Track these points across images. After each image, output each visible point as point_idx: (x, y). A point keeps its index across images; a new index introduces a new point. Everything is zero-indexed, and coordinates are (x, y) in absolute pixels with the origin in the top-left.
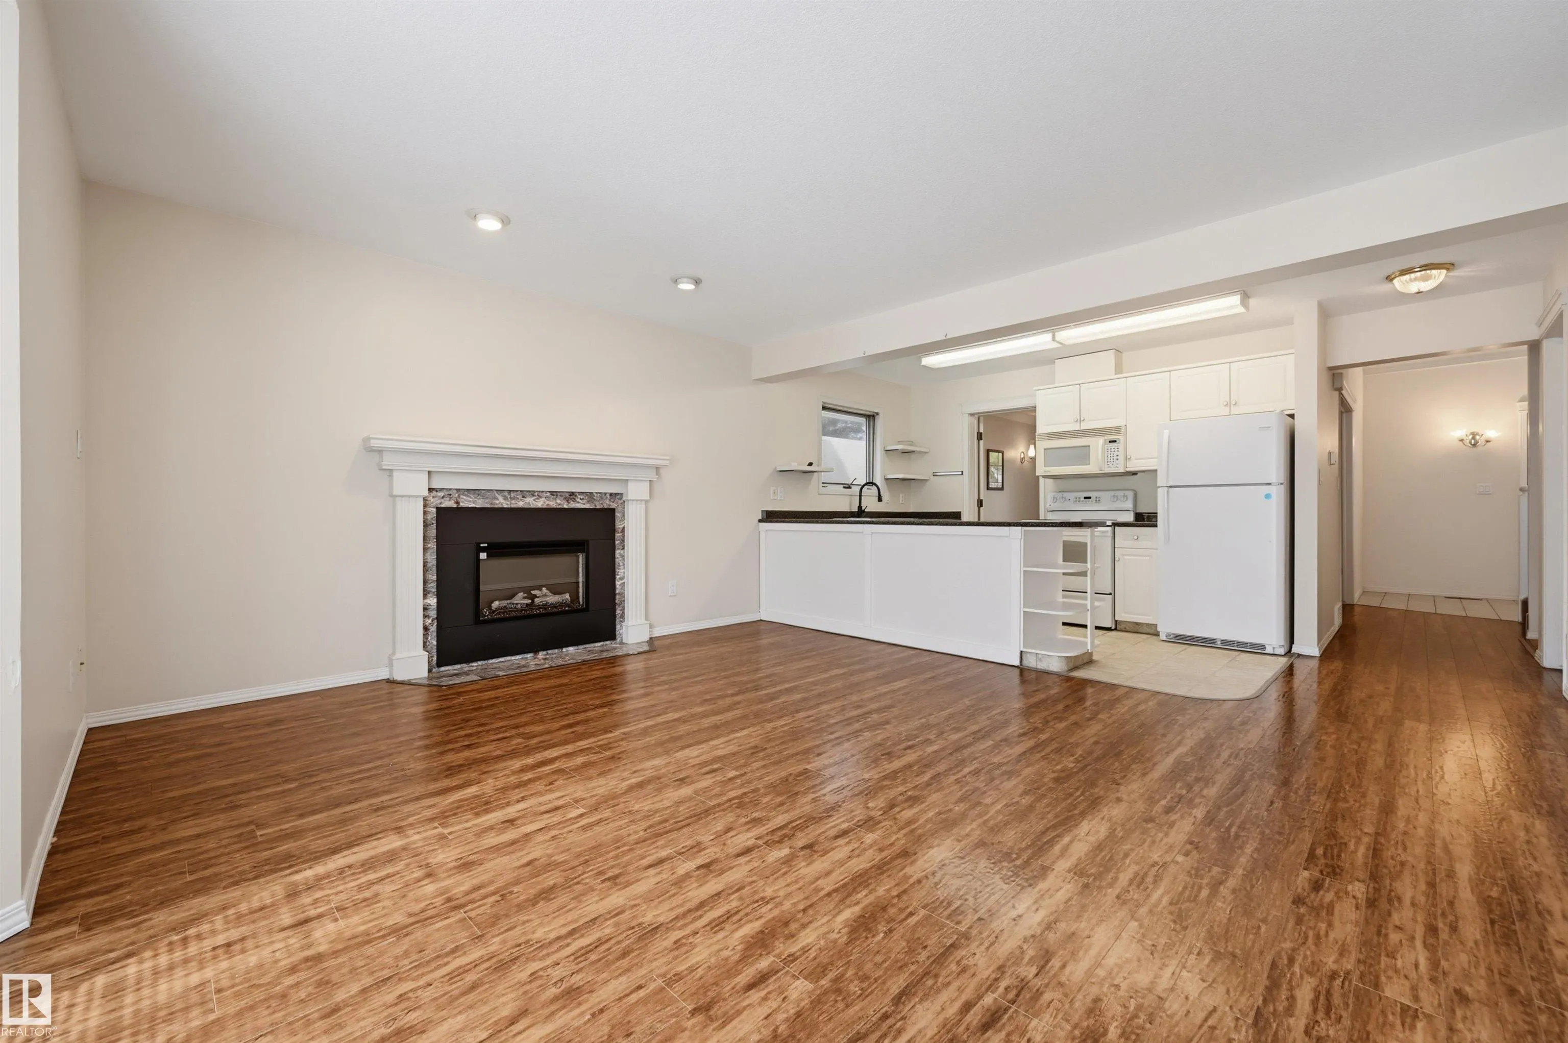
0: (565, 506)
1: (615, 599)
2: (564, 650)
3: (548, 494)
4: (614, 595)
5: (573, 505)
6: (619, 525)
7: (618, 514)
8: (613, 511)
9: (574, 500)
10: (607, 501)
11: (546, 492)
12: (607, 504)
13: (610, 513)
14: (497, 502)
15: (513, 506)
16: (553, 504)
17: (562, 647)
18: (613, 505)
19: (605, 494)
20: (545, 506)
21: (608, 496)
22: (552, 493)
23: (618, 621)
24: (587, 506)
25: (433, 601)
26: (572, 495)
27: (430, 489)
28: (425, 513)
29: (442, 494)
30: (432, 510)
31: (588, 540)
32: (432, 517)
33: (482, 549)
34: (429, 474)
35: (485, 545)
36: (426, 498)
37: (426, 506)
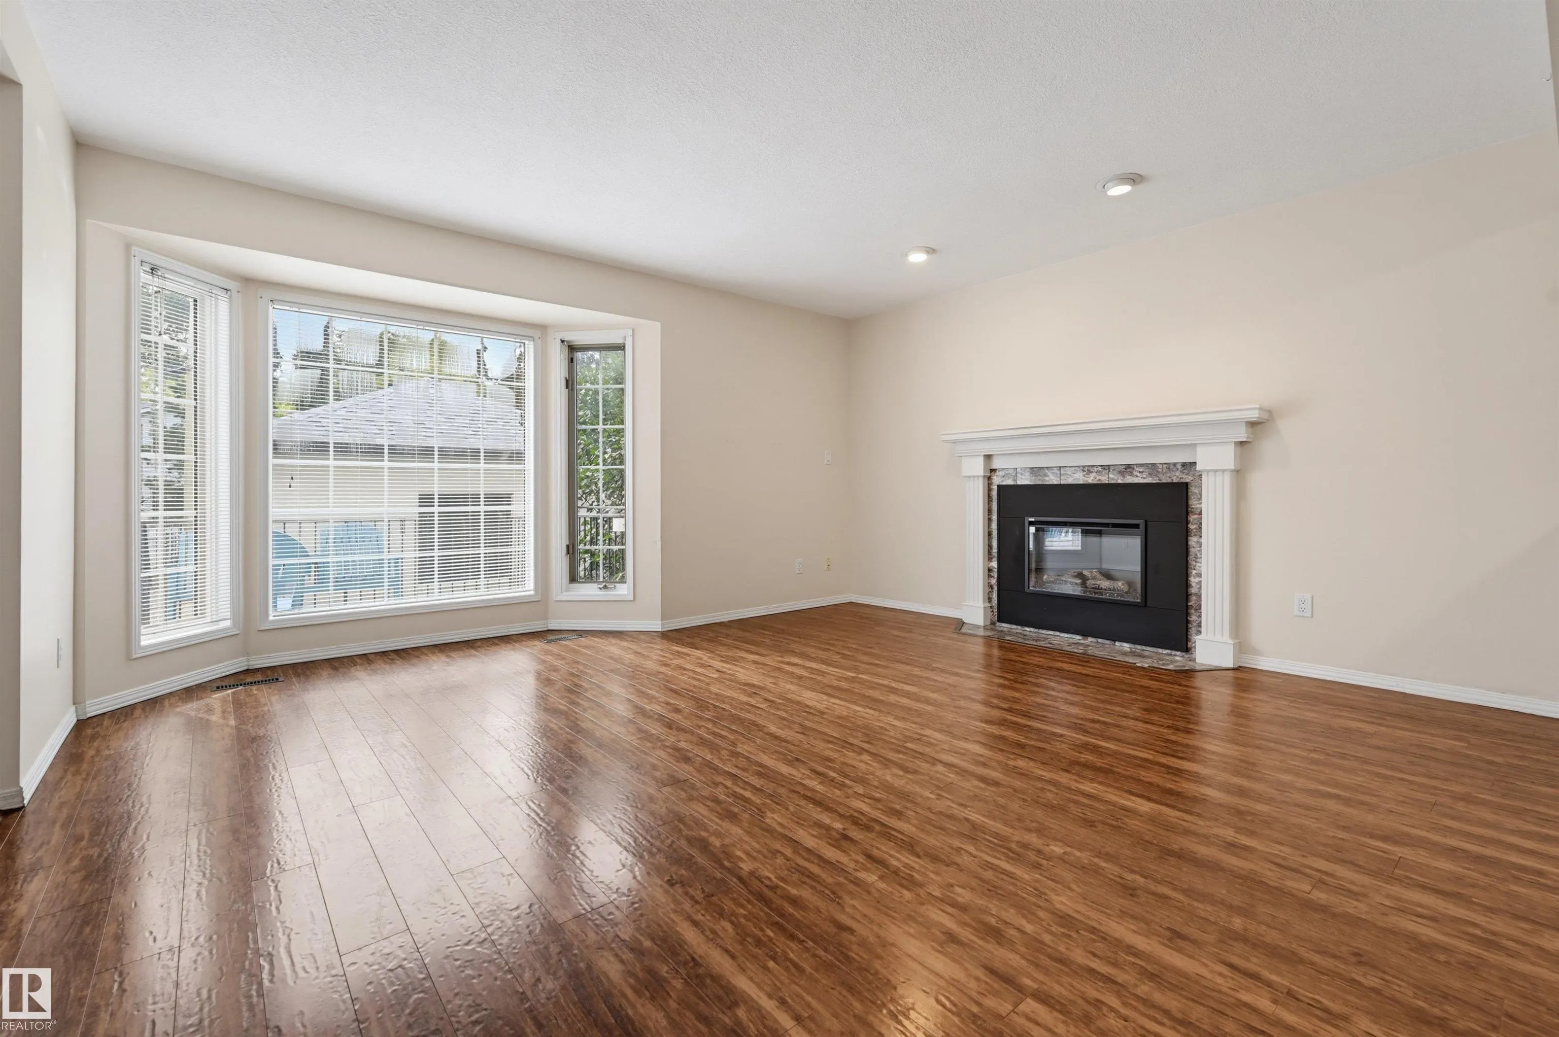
0: (1120, 481)
1: (1187, 600)
2: (1117, 644)
3: (1100, 468)
4: (1187, 596)
5: (1129, 480)
6: (1193, 503)
7: (1193, 490)
8: (1186, 486)
9: (1131, 474)
10: (1178, 474)
11: (1097, 466)
12: (1177, 477)
13: (1183, 488)
14: (1047, 479)
15: (1062, 482)
16: (1104, 479)
17: (1114, 641)
18: (1187, 479)
19: (1175, 464)
20: (1095, 482)
21: (1179, 466)
22: (1103, 467)
23: (1193, 630)
24: (1149, 480)
25: (994, 564)
26: (1129, 468)
27: (993, 471)
28: (990, 490)
29: (1002, 473)
30: (995, 488)
31: (1146, 522)
32: (994, 493)
33: (1031, 523)
34: (988, 457)
35: (1032, 519)
36: (989, 478)
37: (990, 485)
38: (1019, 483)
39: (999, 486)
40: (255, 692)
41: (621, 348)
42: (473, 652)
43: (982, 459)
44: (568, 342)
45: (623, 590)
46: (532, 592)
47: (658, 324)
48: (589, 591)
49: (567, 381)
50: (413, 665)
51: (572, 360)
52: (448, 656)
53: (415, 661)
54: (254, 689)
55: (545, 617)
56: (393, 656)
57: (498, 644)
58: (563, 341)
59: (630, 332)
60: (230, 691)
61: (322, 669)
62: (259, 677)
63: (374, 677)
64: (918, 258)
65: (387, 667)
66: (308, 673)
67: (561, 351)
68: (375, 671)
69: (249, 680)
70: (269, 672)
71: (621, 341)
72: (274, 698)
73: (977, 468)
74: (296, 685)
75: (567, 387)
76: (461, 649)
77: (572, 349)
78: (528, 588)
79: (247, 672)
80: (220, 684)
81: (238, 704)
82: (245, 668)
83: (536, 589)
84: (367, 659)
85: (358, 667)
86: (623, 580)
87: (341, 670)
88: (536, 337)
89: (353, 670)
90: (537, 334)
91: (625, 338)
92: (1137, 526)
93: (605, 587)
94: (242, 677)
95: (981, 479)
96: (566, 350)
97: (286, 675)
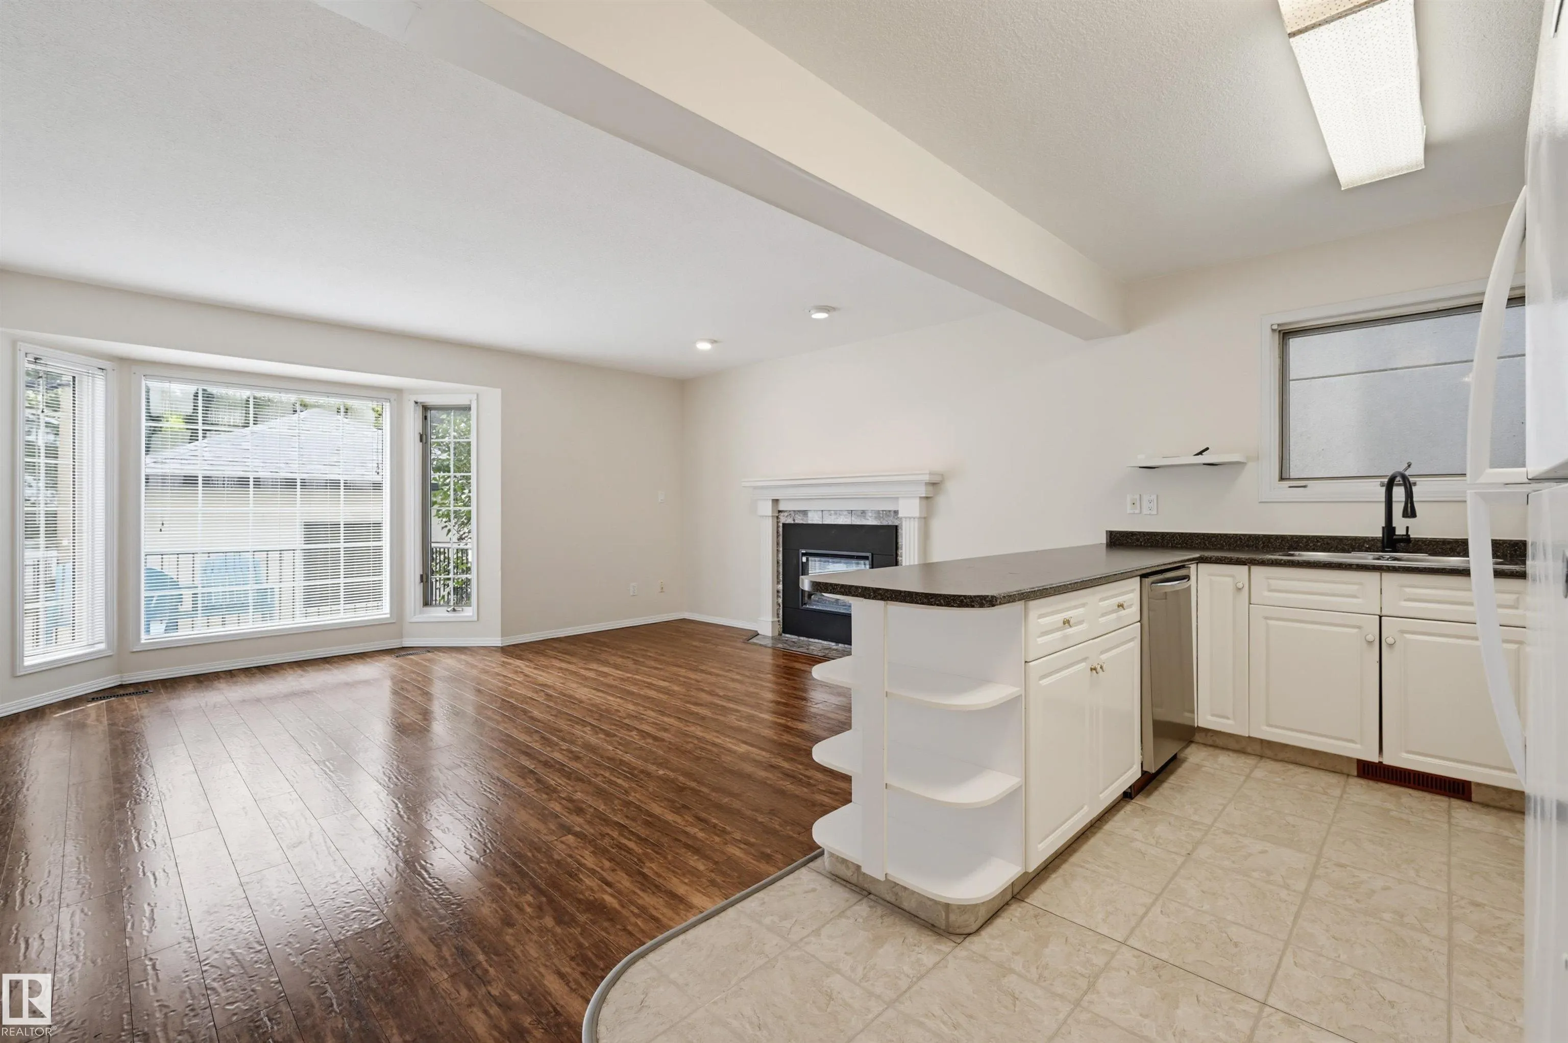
6: (900, 539)
7: (899, 530)
8: (897, 526)
10: (893, 519)
12: (890, 521)
13: (895, 528)
14: (815, 519)
18: (897, 522)
19: (890, 511)
21: (894, 515)
24: (876, 523)
27: (780, 512)
28: (778, 527)
29: (786, 514)
30: (781, 525)
31: (872, 554)
32: (781, 530)
33: (804, 554)
34: (776, 501)
35: (804, 551)
36: (778, 517)
37: (778, 522)
38: (797, 522)
39: (784, 524)
40: (126, 701)
41: (467, 408)
42: (328, 666)
43: (770, 502)
44: (421, 403)
45: (468, 612)
46: (388, 616)
47: (499, 390)
48: (438, 613)
49: (421, 436)
50: (271, 677)
51: (426, 418)
52: (304, 671)
53: (274, 675)
54: (126, 699)
55: (401, 636)
56: (254, 671)
57: (351, 660)
58: (416, 403)
59: (475, 397)
60: (104, 701)
61: (188, 683)
62: (131, 690)
63: (234, 688)
64: (704, 346)
65: (246, 680)
66: (176, 686)
67: (415, 410)
68: (235, 683)
69: (122, 692)
70: (140, 687)
71: (467, 403)
72: (143, 705)
73: (767, 509)
74: (164, 696)
75: (421, 440)
76: (318, 665)
77: (426, 408)
78: (384, 611)
79: (121, 686)
80: (95, 696)
81: (110, 710)
82: (120, 683)
83: (391, 613)
84: (231, 674)
85: (221, 681)
86: (469, 605)
87: (205, 683)
88: (392, 400)
89: (216, 682)
90: (393, 396)
91: (471, 401)
92: (866, 558)
93: (454, 610)
94: (116, 690)
95: (771, 518)
96: (420, 411)
97: (155, 688)
